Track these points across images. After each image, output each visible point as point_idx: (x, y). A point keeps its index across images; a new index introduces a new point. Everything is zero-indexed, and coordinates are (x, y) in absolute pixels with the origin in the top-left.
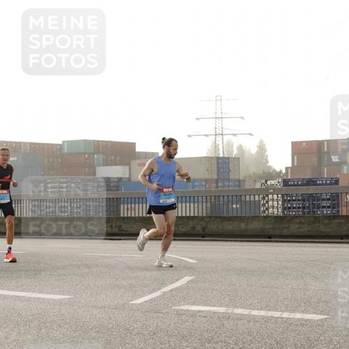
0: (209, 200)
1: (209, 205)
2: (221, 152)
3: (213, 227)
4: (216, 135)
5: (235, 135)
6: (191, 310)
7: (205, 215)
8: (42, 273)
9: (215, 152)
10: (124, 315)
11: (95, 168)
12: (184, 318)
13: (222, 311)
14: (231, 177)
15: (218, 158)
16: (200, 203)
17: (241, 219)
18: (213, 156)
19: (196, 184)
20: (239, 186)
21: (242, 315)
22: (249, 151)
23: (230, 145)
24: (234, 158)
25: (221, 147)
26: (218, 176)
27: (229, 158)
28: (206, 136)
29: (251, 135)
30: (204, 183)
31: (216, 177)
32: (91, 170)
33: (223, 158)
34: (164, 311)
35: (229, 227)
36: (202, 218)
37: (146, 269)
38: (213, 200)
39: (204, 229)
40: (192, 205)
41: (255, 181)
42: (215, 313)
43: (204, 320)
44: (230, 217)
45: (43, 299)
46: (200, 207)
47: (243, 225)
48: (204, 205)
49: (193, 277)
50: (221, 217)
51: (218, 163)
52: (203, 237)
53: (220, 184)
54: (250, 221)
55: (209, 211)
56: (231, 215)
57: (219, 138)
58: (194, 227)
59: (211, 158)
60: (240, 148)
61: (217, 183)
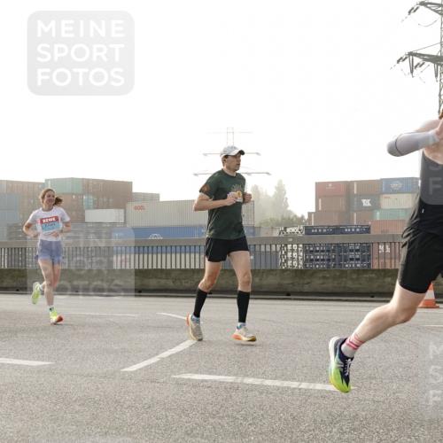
3: (222, 282)
5: (249, 174)
6: (193, 380)
8: (18, 335)
10: (114, 385)
11: (84, 212)
12: (185, 388)
13: (230, 381)
20: (254, 234)
21: (252, 385)
22: (266, 192)
29: (268, 174)
32: (80, 213)
34: (162, 380)
37: (141, 331)
40: (197, 255)
41: (272, 228)
42: (221, 383)
43: (209, 391)
45: (19, 366)
47: (257, 280)
54: (264, 275)
60: (255, 189)
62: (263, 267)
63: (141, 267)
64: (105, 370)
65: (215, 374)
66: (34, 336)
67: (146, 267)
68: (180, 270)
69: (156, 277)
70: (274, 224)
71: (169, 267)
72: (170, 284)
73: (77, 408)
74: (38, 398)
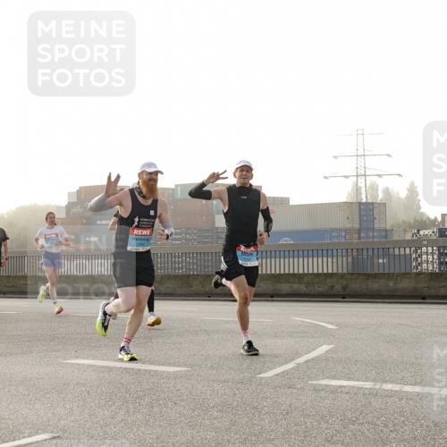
0: (350, 254)
1: (350, 259)
2: (363, 196)
3: (355, 286)
4: (357, 176)
5: (379, 176)
6: (330, 386)
7: (345, 271)
8: (153, 341)
9: (357, 197)
10: (250, 390)
11: (214, 217)
12: (322, 394)
13: (368, 387)
14: (377, 226)
15: (360, 204)
16: (340, 258)
17: (388, 276)
18: (355, 201)
19: (334, 234)
20: (386, 237)
21: (392, 391)
22: (398, 194)
23: (374, 187)
24: (379, 204)
25: (363, 190)
26: (360, 225)
27: (373, 203)
28: (346, 177)
29: (400, 175)
30: (343, 234)
31: (358, 226)
32: (210, 218)
33: (366, 204)
34: (299, 386)
35: (375, 285)
36: (342, 276)
37: (276, 336)
38: (355, 254)
39: (344, 288)
40: (330, 259)
41: (405, 230)
42: (359, 388)
43: (347, 397)
44: (376, 274)
45: (155, 371)
46: (340, 262)
47: (391, 284)
48: (344, 259)
49: (332, 346)
50: (364, 275)
51: (360, 210)
52: (344, 298)
53: (362, 235)
54: (399, 279)
55: (350, 267)
56: (376, 271)
57: (361, 180)
58: (333, 287)
59: (352, 203)
60: (387, 191)
61: (359, 234)
62: (397, 271)
63: (273, 272)
64: (242, 376)
65: (353, 379)
66: (169, 341)
67: (278, 272)
68: (313, 274)
69: (289, 282)
70: (407, 227)
71: (301, 272)
72: (303, 288)
73: (215, 413)
74: (175, 404)
